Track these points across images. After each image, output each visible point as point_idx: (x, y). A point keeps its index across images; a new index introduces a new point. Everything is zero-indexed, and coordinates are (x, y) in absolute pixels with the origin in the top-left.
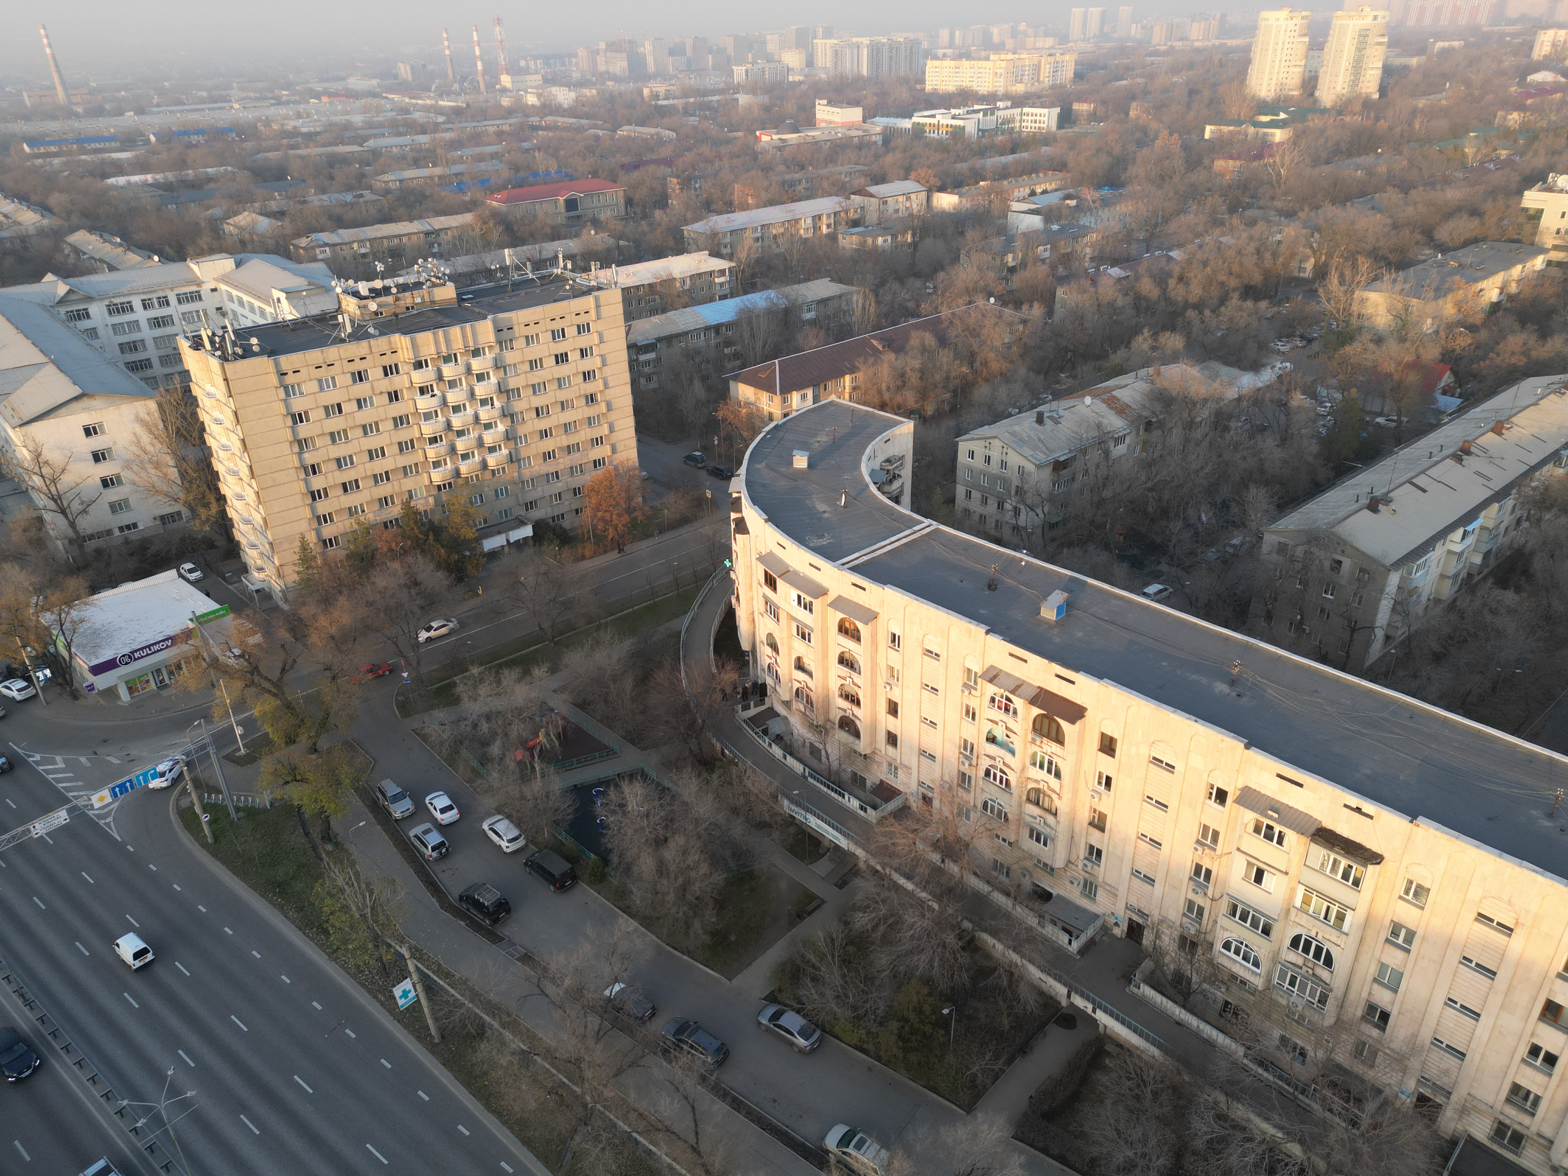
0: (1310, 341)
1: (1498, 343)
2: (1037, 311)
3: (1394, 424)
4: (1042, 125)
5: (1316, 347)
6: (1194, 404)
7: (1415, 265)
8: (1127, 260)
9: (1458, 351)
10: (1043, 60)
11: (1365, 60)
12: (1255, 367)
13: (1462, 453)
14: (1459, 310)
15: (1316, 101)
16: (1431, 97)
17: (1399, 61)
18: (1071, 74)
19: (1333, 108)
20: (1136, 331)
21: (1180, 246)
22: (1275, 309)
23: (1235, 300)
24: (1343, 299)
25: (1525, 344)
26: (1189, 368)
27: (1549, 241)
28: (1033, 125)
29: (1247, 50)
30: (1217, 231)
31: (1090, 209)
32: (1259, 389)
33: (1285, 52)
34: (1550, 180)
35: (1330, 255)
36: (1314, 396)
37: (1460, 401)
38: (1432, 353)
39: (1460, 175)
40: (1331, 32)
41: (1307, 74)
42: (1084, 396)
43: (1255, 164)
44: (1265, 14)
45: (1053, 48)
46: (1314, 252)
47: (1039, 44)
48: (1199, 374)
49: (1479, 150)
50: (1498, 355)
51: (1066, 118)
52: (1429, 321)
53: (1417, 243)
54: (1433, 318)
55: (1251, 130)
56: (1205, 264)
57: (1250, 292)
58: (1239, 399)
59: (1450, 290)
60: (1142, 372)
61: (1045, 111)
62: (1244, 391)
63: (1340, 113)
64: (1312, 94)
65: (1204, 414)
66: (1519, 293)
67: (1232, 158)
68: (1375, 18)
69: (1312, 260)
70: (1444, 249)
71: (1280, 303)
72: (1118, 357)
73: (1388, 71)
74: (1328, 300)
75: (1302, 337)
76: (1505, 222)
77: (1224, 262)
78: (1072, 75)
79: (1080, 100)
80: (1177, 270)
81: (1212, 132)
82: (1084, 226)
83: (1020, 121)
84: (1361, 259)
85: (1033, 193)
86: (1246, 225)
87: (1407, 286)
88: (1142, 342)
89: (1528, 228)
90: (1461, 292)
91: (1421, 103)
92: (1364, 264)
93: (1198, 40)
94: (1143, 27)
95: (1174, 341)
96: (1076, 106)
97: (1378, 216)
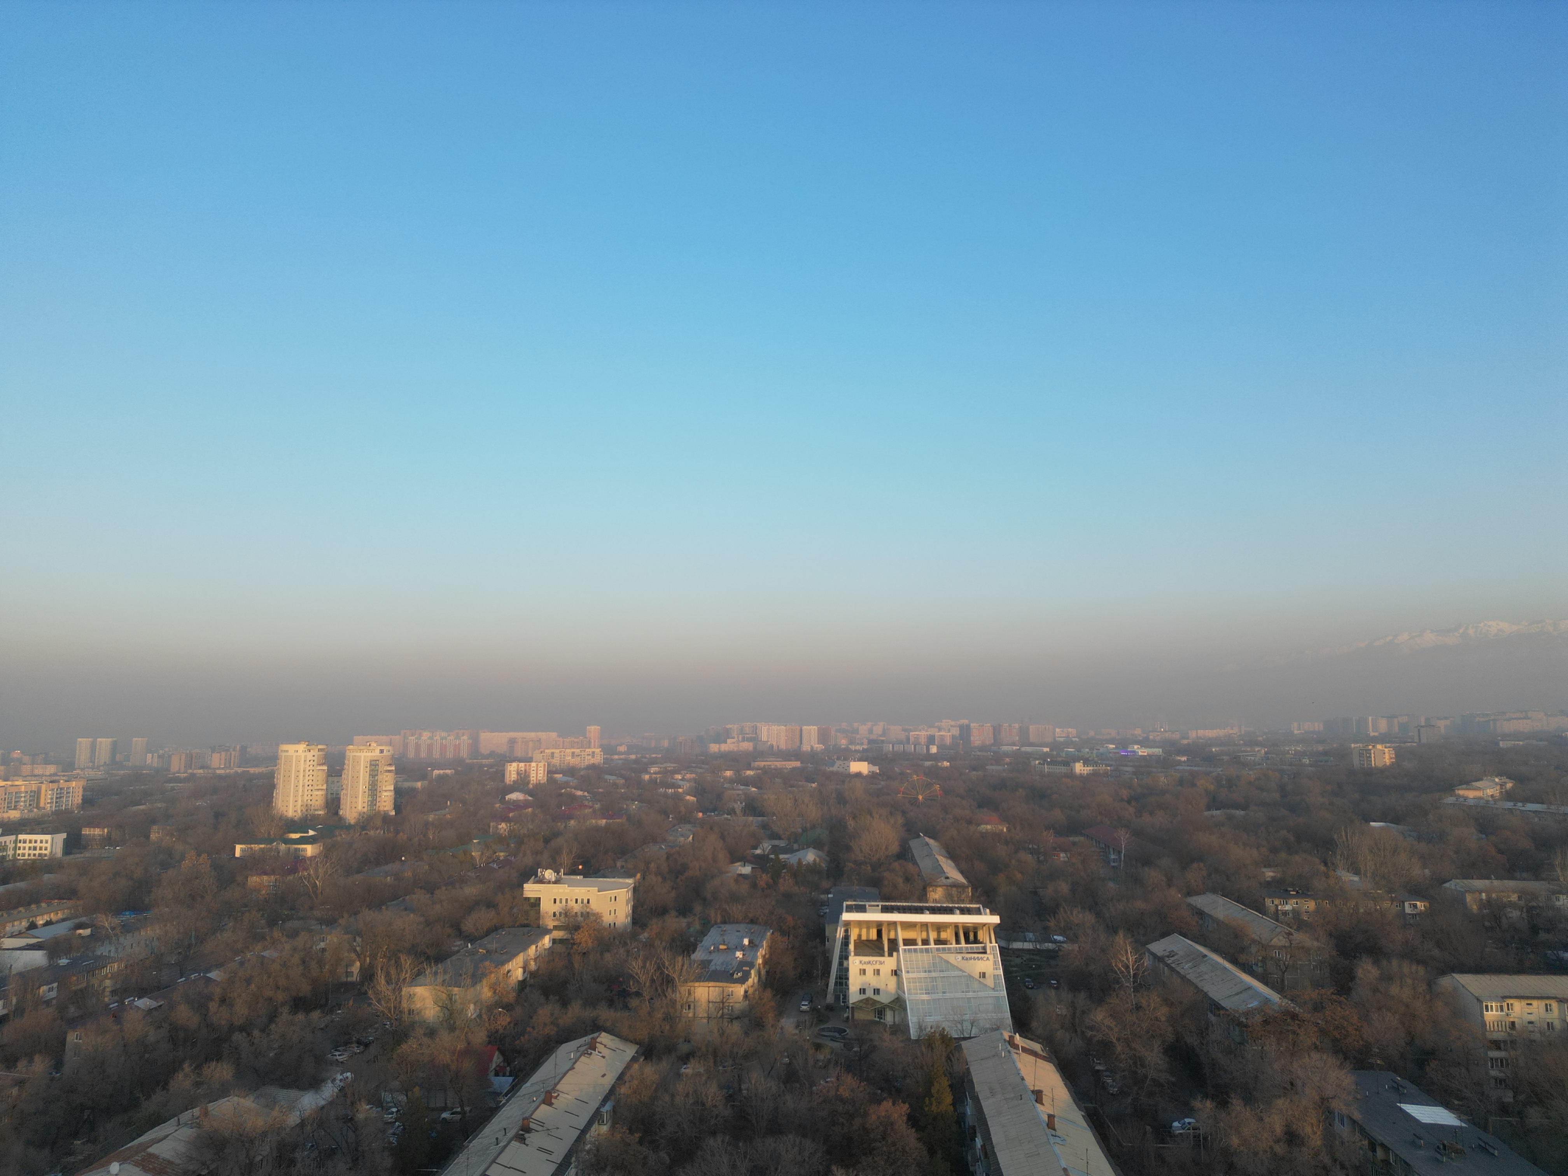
0: (367, 1045)
1: (531, 1018)
2: (40, 1066)
3: (459, 1117)
4: (43, 852)
5: (373, 1050)
6: (252, 1142)
7: (451, 957)
8: (158, 988)
9: (501, 1031)
10: (44, 787)
11: (379, 784)
12: (315, 1084)
13: (523, 1132)
14: (495, 992)
15: (341, 819)
16: (437, 813)
17: (407, 785)
18: (78, 800)
19: (357, 824)
20: (174, 1067)
21: (219, 966)
22: (328, 1018)
23: (285, 1015)
24: (392, 997)
25: (552, 1014)
26: (242, 1100)
27: (550, 923)
28: (32, 852)
29: (271, 776)
30: (259, 946)
31: (108, 937)
32: (323, 1108)
33: (307, 778)
34: (539, 874)
35: (373, 957)
36: (378, 1103)
37: (511, 1079)
38: (480, 1037)
39: (472, 874)
40: (346, 762)
41: (329, 797)
42: (109, 1163)
43: (291, 877)
44: (284, 747)
45: (55, 774)
46: (358, 955)
47: (39, 770)
48: (253, 1105)
49: (482, 854)
50: (533, 1028)
51: (73, 844)
52: (472, 1006)
53: (449, 936)
54: (475, 1004)
55: (283, 847)
56: (248, 981)
57: (300, 1004)
58: (302, 1124)
59: (484, 975)
60: (186, 1116)
61: (48, 837)
62: (307, 1113)
63: (364, 828)
64: (336, 813)
65: (265, 1150)
66: (538, 969)
67: (265, 873)
68: (382, 751)
69: (358, 964)
70: (472, 939)
71: (331, 1011)
72: (150, 1106)
73: (398, 792)
74: (379, 1001)
75: (359, 1043)
76: (515, 910)
77: (269, 977)
78: (80, 801)
79: (91, 824)
80: (218, 991)
81: (242, 850)
82: (101, 957)
83: (15, 849)
84: (403, 957)
85: (33, 926)
86: (288, 936)
87: (447, 977)
88: (183, 1080)
89: (532, 913)
90: (493, 975)
91: (431, 817)
92: (407, 961)
93: (219, 768)
94: (159, 757)
95: (221, 1071)
96: (86, 831)
97: (412, 915)
